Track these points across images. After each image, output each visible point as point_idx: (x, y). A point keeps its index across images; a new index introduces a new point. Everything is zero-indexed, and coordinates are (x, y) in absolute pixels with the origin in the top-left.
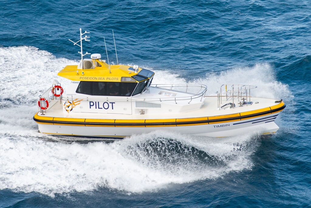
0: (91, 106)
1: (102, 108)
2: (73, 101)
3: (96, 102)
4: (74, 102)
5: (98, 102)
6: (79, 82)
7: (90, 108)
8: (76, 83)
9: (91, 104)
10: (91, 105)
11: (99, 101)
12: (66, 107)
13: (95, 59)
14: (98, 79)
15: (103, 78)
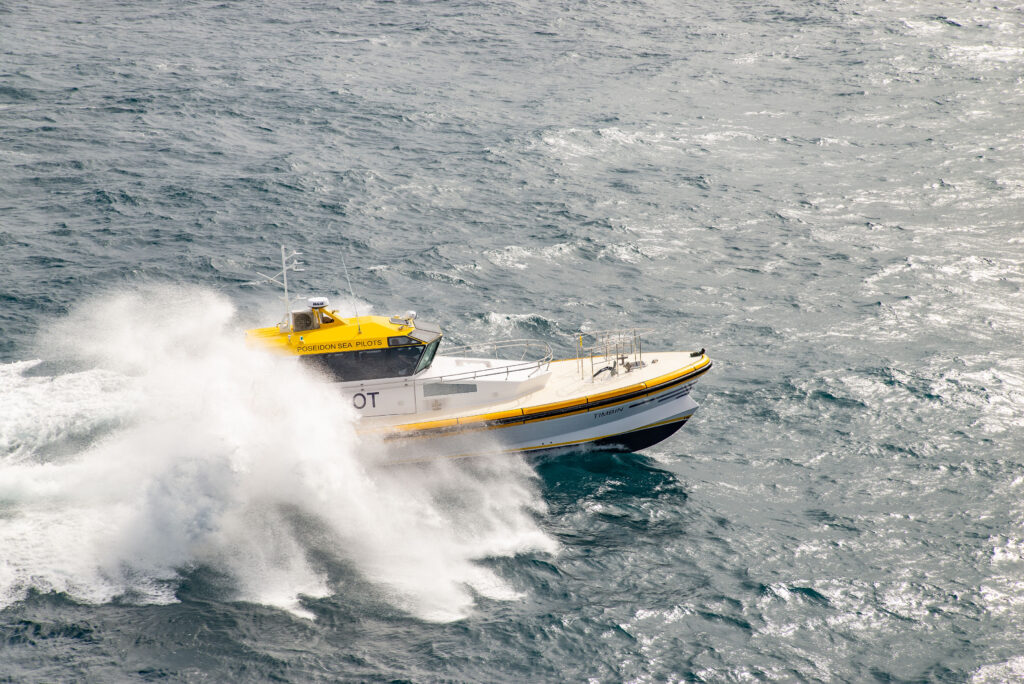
13: (319, 307)
14: (337, 346)
15: (348, 344)
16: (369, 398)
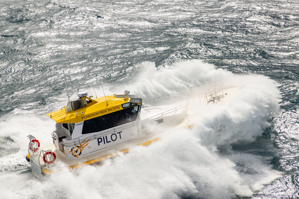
0: (100, 143)
1: (110, 141)
2: (80, 145)
3: (104, 137)
4: (82, 144)
5: (106, 137)
6: (83, 122)
7: (99, 145)
8: (80, 124)
10: (99, 141)
11: (106, 135)
12: (74, 153)
13: (84, 96)
14: (100, 113)
15: (104, 111)
16: (118, 135)
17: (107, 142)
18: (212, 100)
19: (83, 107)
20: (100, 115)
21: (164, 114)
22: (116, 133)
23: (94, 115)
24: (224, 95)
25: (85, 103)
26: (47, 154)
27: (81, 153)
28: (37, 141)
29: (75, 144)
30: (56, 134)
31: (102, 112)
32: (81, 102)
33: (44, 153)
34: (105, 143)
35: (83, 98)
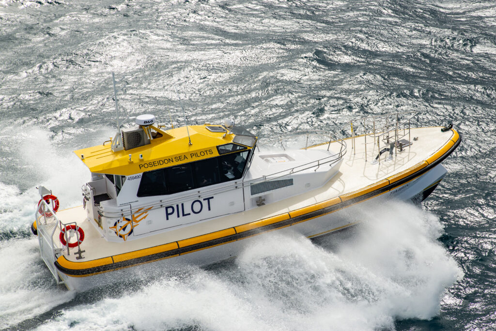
0: (169, 216)
1: (189, 214)
2: (133, 216)
3: (177, 206)
4: (136, 215)
5: (182, 205)
6: (141, 174)
7: (167, 219)
8: (135, 178)
9: (169, 211)
10: (169, 213)
11: (182, 202)
12: (119, 230)
13: (148, 124)
14: (174, 160)
15: (183, 157)
16: (205, 203)
17: (184, 215)
18: (388, 150)
19: (144, 145)
20: (175, 163)
21: (294, 171)
22: (202, 200)
23: (164, 162)
24: (412, 140)
25: (149, 138)
26: (67, 230)
27: (132, 231)
28: (54, 198)
29: (122, 215)
30: (89, 189)
31: (178, 158)
32: (141, 134)
33: (63, 227)
34: (178, 216)
35: (146, 128)
